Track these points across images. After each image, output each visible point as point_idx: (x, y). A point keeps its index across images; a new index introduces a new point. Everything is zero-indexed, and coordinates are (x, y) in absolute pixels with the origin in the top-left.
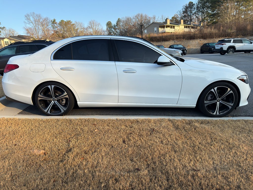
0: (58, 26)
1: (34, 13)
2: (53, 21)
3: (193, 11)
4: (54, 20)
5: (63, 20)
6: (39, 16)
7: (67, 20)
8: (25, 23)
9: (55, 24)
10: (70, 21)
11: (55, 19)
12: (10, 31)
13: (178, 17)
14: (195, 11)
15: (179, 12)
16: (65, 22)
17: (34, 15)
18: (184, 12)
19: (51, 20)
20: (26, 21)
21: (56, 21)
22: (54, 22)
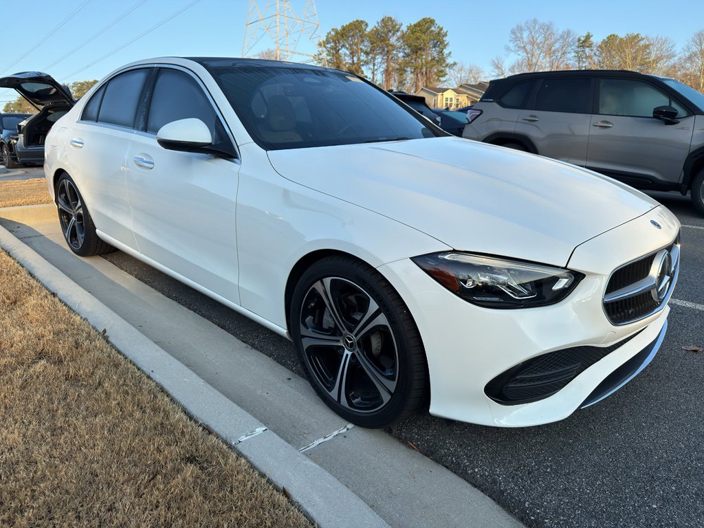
0: (595, 54)
1: (535, 21)
2: (583, 39)
4: (588, 37)
5: (614, 35)
6: (547, 28)
7: (630, 33)
8: (507, 50)
9: (588, 47)
10: (638, 35)
11: (591, 34)
12: (471, 71)
16: (621, 39)
17: (534, 28)
19: (577, 38)
20: (511, 45)
21: (592, 39)
22: (584, 42)
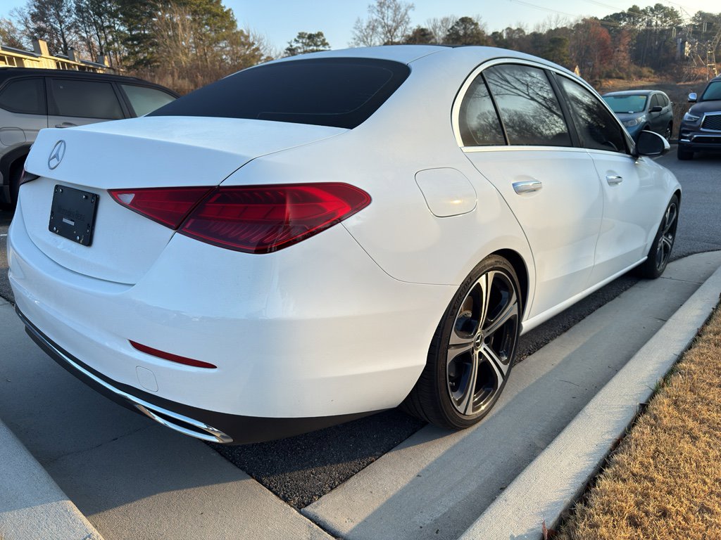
3: (66, 17)
13: (14, 31)
14: (71, 19)
15: (16, 14)
18: (35, 17)
